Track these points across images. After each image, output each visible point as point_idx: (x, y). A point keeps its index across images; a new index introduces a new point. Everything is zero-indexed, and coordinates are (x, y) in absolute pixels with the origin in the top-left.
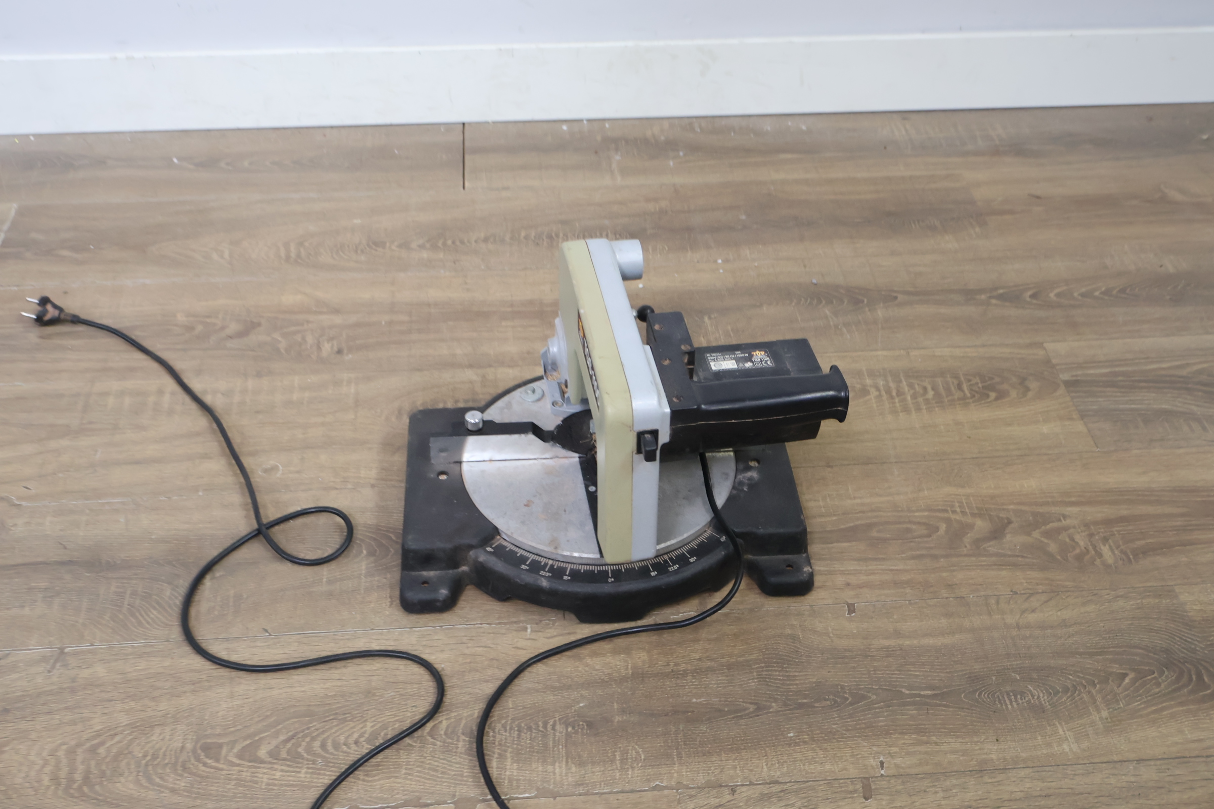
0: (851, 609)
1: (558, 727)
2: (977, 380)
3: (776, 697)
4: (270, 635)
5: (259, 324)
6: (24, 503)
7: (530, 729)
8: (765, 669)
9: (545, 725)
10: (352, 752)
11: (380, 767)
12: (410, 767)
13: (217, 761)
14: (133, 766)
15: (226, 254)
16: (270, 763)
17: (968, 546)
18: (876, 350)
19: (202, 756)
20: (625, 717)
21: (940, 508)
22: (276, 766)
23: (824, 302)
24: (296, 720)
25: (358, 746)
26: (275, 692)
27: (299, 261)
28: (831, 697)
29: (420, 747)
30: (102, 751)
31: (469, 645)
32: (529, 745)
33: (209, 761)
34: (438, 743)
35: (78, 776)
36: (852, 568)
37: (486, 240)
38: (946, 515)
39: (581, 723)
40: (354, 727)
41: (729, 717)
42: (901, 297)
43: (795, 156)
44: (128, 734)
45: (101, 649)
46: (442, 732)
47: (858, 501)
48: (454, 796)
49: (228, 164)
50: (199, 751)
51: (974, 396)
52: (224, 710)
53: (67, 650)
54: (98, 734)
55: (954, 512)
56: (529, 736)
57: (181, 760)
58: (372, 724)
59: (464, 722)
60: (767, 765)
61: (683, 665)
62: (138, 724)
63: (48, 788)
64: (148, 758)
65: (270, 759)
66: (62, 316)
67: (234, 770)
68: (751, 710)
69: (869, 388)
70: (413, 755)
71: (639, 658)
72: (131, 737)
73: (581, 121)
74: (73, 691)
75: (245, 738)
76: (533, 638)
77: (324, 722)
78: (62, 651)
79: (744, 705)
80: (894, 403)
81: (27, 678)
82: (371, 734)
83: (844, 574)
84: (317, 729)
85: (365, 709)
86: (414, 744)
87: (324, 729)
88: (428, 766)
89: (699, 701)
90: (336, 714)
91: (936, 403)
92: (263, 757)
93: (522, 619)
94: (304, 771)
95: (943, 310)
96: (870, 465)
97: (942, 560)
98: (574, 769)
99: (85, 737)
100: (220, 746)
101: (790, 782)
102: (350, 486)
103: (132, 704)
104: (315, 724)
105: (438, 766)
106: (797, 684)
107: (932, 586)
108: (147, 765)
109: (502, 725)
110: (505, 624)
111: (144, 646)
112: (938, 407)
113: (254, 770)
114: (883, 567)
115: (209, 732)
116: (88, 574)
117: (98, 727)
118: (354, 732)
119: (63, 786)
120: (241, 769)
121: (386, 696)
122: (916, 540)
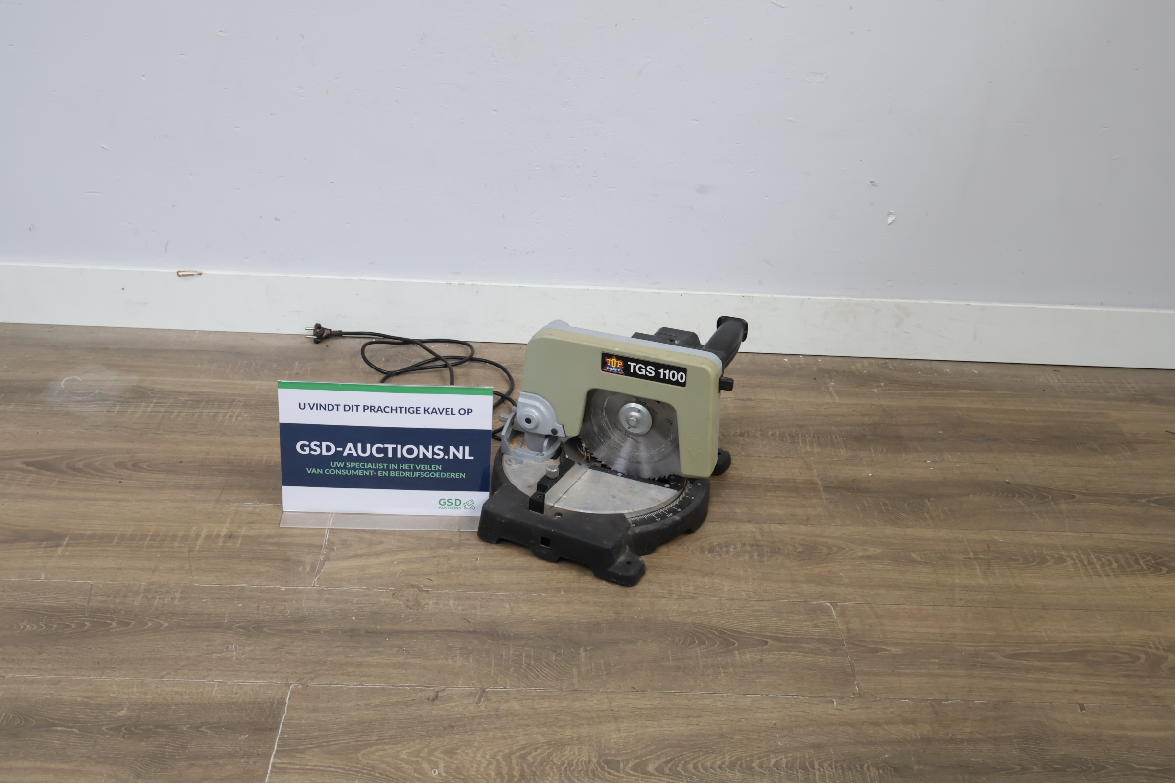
0: (1082, 707)
1: (871, 769)
2: (1150, 558)
3: (1035, 762)
4: (638, 691)
6: (430, 590)
7: (850, 769)
8: (1023, 743)
9: (862, 767)
10: (719, 774)
13: (618, 771)
14: (555, 770)
16: (658, 776)
17: (1165, 672)
19: (606, 767)
20: (921, 767)
21: (1138, 643)
22: (663, 778)
23: (1017, 495)
24: (670, 749)
26: (651, 730)
28: (1078, 766)
29: (769, 774)
30: (529, 758)
31: (791, 710)
32: (852, 780)
33: (612, 771)
34: (782, 773)
35: (516, 773)
36: (1077, 680)
38: (1143, 649)
39: (889, 768)
40: (716, 757)
41: (1002, 773)
42: (1077, 497)
43: (973, 391)
44: (546, 749)
45: (513, 691)
46: (784, 766)
47: (1072, 635)
50: (603, 764)
51: (1150, 569)
52: (615, 739)
53: (487, 690)
54: (524, 748)
55: (1150, 647)
56: (850, 774)
57: (590, 769)
58: (729, 756)
59: (798, 761)
62: (552, 743)
63: (495, 779)
64: (565, 766)
65: (657, 774)
67: (632, 779)
68: (1018, 770)
69: (1064, 557)
71: (924, 728)
72: (549, 751)
73: (797, 355)
74: (497, 716)
75: (637, 758)
76: (839, 708)
77: (693, 752)
78: (483, 690)
79: (1012, 766)
80: (1087, 569)
81: (461, 706)
82: (730, 763)
84: (688, 757)
85: (722, 746)
89: (976, 760)
90: (700, 747)
91: (1121, 571)
92: (652, 772)
93: (828, 695)
95: (1113, 508)
96: (1077, 611)
97: (1147, 679)
99: (515, 748)
100: (618, 762)
103: (545, 729)
104: (686, 753)
106: (1050, 755)
107: (1142, 697)
108: (565, 770)
109: (829, 765)
110: (816, 697)
111: (545, 692)
112: (1123, 574)
114: (1102, 681)
115: (607, 752)
116: (490, 641)
117: (523, 743)
118: (717, 760)
119: (506, 779)
120: (637, 778)
121: (736, 739)
122: (1124, 664)
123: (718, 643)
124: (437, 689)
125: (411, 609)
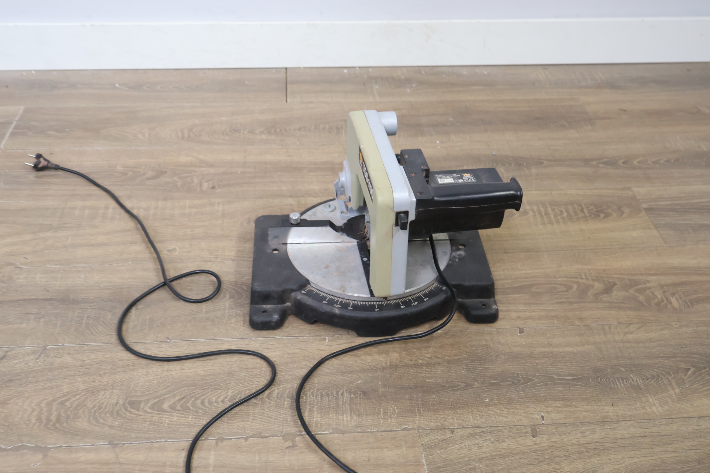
0: (521, 331)
1: (345, 394)
2: (593, 207)
3: (477, 379)
4: (171, 341)
5: (166, 172)
6: (24, 266)
7: (328, 395)
8: (470, 363)
9: (337, 393)
10: (220, 407)
11: (237, 415)
12: (255, 415)
13: (138, 410)
14: (87, 413)
15: (147, 135)
16: (170, 412)
17: (591, 297)
18: (532, 191)
19: (129, 408)
20: (386, 389)
21: (573, 276)
22: (174, 414)
23: (500, 164)
24: (186, 388)
25: (223, 403)
26: (173, 373)
27: (189, 139)
28: (510, 380)
29: (261, 404)
30: (68, 403)
31: (291, 348)
32: (327, 404)
33: (133, 411)
34: (272, 402)
35: (53, 418)
36: (521, 309)
37: (300, 129)
38: (576, 280)
39: (359, 392)
40: (221, 393)
41: (449, 390)
42: (545, 163)
43: (481, 87)
44: (84, 394)
45: (69, 347)
46: (275, 396)
47: (523, 272)
48: (282, 432)
49: (148, 88)
50: (127, 405)
51: (591, 216)
52: (142, 382)
54: (66, 394)
55: (581, 278)
56: (327, 399)
57: (116, 410)
58: (232, 391)
59: (288, 391)
60: (472, 417)
61: (421, 361)
62: (90, 389)
63: (35, 424)
64: (96, 408)
65: (170, 410)
66: (49, 165)
67: (148, 416)
68: (462, 386)
69: (527, 211)
70: (257, 409)
71: (394, 357)
72: (85, 397)
73: (354, 67)
74: (51, 370)
75: (155, 398)
76: (330, 344)
77: (203, 389)
78: (45, 348)
79: (458, 383)
80: (543, 219)
81: (23, 362)
82: (231, 397)
83: (516, 312)
84: (199, 394)
85: (228, 383)
86: (258, 403)
87: (203, 394)
88: (266, 415)
89: (430, 380)
90: (210, 385)
91: (569, 219)
92: (166, 409)
93: (323, 334)
94: (191, 417)
95: (572, 170)
96: (530, 252)
97: (575, 304)
98: (355, 418)
99: (58, 396)
100: (140, 402)
101: (487, 427)
102: (219, 260)
103: (87, 378)
104: (197, 390)
105: (272, 415)
106: (490, 372)
107: (569, 319)
108: (95, 412)
109: (311, 392)
110: (313, 336)
111: (94, 346)
112: (570, 221)
113: (160, 416)
114: (540, 308)
115: (133, 394)
116: (61, 306)
117: (66, 391)
118: (221, 395)
119: (44, 423)
120: (153, 415)
121: (241, 376)
122: (559, 293)
123: (245, 296)
124: (7, 349)
125: (4, 283)
